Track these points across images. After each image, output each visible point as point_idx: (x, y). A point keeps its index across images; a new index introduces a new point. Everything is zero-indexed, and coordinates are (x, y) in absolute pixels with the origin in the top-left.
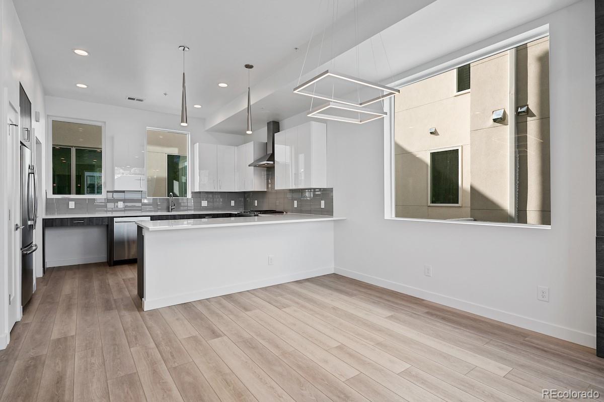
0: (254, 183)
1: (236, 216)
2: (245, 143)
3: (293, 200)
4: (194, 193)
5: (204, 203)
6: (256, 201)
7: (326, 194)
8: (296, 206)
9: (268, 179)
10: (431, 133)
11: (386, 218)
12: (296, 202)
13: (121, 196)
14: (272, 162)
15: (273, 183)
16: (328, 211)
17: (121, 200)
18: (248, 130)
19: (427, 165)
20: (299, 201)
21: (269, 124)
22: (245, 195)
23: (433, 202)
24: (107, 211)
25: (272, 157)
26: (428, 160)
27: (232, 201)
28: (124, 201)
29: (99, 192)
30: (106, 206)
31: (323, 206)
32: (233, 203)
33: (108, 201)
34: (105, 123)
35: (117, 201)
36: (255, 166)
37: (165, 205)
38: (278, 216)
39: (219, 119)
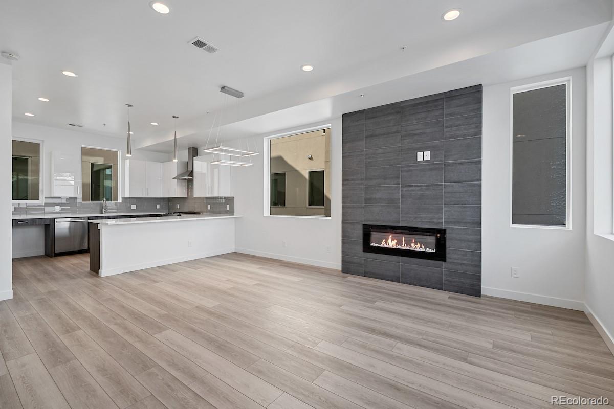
0: (176, 191)
1: (162, 216)
2: (169, 161)
3: (208, 204)
4: (124, 199)
5: (133, 207)
6: (178, 205)
7: (230, 200)
8: (209, 208)
9: (188, 188)
10: (309, 158)
11: (264, 215)
12: (209, 206)
13: (58, 201)
14: (191, 178)
15: (192, 192)
16: (231, 212)
17: (57, 205)
18: (174, 158)
19: (306, 179)
20: (212, 205)
21: (189, 149)
22: (169, 200)
23: (310, 205)
24: (44, 213)
25: (191, 173)
26: (307, 176)
27: (157, 205)
28: (61, 205)
29: (37, 198)
30: (44, 209)
31: (228, 209)
32: (158, 206)
33: (47, 205)
34: (43, 141)
35: (54, 205)
36: (177, 179)
37: (98, 208)
38: (196, 215)
39: (149, 143)
